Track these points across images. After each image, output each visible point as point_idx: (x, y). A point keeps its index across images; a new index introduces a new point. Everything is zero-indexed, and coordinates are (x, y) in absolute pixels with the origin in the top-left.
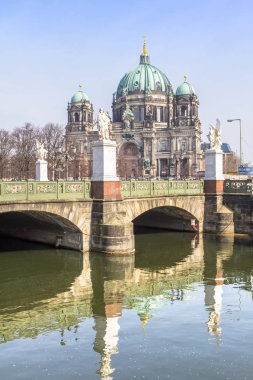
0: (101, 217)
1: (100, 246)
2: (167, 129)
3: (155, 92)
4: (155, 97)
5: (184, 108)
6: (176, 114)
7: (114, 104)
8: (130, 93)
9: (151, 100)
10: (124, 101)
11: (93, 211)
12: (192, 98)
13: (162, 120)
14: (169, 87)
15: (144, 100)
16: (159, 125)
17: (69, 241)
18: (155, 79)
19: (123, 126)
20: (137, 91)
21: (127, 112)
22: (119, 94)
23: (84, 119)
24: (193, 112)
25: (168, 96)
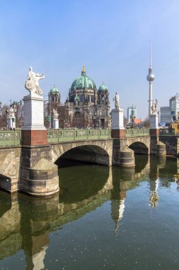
0: (119, 148)
1: (119, 163)
2: (95, 106)
3: (88, 89)
4: (89, 91)
5: (103, 96)
6: (99, 98)
7: (70, 94)
8: (77, 89)
9: (87, 92)
10: (74, 92)
11: (113, 144)
12: (106, 91)
13: (92, 101)
14: (95, 87)
15: (84, 92)
16: (91, 104)
17: (100, 160)
18: (89, 82)
19: (75, 104)
20: (81, 88)
21: (77, 98)
22: (72, 89)
23: (56, 100)
24: (107, 98)
25: (94, 90)
